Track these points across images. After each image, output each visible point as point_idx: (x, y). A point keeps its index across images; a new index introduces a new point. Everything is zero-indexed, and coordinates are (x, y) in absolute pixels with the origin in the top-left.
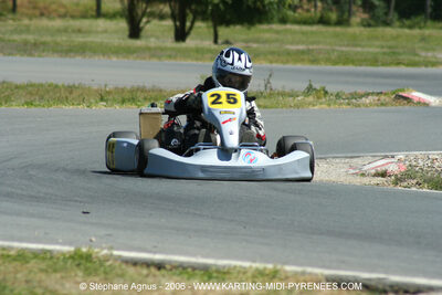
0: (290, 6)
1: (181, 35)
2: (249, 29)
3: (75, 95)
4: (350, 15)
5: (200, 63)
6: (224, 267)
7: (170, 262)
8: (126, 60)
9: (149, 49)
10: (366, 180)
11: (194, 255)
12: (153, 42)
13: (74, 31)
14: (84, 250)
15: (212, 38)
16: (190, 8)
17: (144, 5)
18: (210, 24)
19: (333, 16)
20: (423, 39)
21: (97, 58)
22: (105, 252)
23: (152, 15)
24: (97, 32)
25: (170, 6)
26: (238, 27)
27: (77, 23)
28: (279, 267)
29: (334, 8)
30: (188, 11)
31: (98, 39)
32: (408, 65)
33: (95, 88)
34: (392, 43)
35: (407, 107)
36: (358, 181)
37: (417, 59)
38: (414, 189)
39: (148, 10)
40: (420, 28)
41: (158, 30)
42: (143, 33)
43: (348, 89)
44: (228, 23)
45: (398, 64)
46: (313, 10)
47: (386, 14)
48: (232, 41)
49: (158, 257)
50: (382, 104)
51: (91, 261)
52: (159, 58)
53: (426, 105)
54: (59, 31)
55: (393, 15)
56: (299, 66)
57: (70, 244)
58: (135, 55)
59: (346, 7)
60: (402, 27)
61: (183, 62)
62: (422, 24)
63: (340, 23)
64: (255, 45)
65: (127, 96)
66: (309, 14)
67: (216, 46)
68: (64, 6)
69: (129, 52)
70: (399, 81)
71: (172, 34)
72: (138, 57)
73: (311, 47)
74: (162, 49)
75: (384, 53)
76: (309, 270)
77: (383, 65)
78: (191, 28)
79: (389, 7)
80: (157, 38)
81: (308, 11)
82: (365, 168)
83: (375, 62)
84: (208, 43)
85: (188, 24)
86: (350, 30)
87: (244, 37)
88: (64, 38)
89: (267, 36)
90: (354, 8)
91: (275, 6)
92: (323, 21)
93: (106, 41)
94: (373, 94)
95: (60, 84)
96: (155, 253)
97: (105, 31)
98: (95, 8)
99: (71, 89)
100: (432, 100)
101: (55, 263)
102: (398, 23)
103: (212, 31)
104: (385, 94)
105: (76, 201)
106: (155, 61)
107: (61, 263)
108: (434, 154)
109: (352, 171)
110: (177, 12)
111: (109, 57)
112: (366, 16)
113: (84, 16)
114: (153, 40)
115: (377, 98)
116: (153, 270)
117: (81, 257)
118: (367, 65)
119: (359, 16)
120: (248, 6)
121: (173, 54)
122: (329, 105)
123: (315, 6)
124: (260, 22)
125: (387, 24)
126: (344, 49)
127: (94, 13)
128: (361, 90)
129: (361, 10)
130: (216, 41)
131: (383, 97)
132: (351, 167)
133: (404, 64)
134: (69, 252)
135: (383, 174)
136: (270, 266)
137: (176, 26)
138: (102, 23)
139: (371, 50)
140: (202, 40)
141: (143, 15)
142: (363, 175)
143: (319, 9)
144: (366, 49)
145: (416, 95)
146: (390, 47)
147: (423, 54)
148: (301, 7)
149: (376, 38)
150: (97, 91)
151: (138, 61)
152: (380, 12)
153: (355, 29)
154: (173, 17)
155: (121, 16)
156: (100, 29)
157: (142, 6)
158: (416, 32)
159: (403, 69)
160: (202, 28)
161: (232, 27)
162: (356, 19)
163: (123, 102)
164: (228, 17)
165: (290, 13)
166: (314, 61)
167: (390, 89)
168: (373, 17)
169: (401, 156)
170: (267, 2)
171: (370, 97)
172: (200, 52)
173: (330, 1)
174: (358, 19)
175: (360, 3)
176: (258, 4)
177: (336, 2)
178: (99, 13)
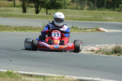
0: (67, 4)
1: (37, 12)
2: (56, 10)
3: (8, 28)
4: (84, 7)
5: (42, 20)
6: (49, 76)
7: (34, 75)
8: (22, 19)
9: (28, 16)
10: (88, 52)
11: (40, 73)
12: (29, 14)
13: (7, 11)
14: (10, 71)
15: (46, 13)
16: (40, 5)
17: (27, 4)
18: (45, 9)
19: (79, 7)
20: (104, 14)
21: (14, 18)
22: (16, 71)
24: (14, 11)
25: (34, 4)
27: (9, 8)
28: (64, 76)
29: (79, 5)
30: (39, 5)
31: (14, 13)
32: (100, 21)
33: (13, 26)
34: (95, 15)
35: (99, 32)
36: (86, 52)
37: (102, 19)
38: (101, 55)
39: (28, 5)
40: (103, 11)
41: (31, 10)
42: (27, 11)
43: (83, 27)
44: (50, 9)
45: (97, 20)
46: (74, 5)
47: (94, 7)
48: (51, 14)
49: (31, 73)
50: (92, 31)
51: (12, 74)
52: (31, 18)
53: (105, 32)
54: (3, 11)
55: (96, 7)
56: (70, 21)
57: (6, 69)
58: (25, 17)
59: (83, 5)
60: (98, 10)
61: (38, 19)
63: (81, 9)
65: (22, 28)
66: (73, 7)
67: (46, 15)
68: (5, 4)
69: (23, 16)
70: (97, 25)
71: (35, 12)
72: (25, 18)
73: (73, 16)
74: (32, 16)
75: (93, 18)
76: (72, 77)
77: (93, 21)
78: (40, 10)
79: (95, 5)
80: (31, 13)
82: (88, 49)
83: (91, 20)
84: (45, 14)
85: (39, 9)
88: (5, 13)
90: (85, 5)
91: (63, 4)
92: (76, 9)
93: (16, 13)
94: (90, 28)
95: (4, 25)
96: (30, 72)
97: (16, 11)
98: (13, 4)
99: (7, 27)
100: (106, 30)
101: (2, 75)
102: (97, 9)
103: (46, 11)
104: (93, 29)
105: (8, 58)
106: (30, 19)
107: (4, 75)
108: (107, 45)
109: (84, 50)
110: (36, 5)
111: (17, 18)
112: (88, 7)
113: (10, 7)
114: (29, 13)
116: (29, 76)
117: (9, 73)
118: (88, 21)
119: (86, 7)
120: (56, 4)
121: (35, 17)
122: (78, 32)
123: (74, 4)
124: (59, 9)
125: (94, 9)
126: (82, 16)
127: (13, 6)
128: (87, 27)
129: (87, 6)
130: (47, 14)
131: (93, 30)
133: (98, 20)
134: (6, 72)
135: (93, 51)
136: (61, 76)
137: (36, 9)
138: (15, 9)
139: (90, 16)
140: (43, 13)
141: (27, 6)
142: (87, 51)
143: (75, 5)
144: (88, 16)
145: (102, 29)
146: (95, 16)
147: (104, 18)
148: (70, 5)
149: (91, 13)
150: (14, 27)
151: (25, 19)
153: (85, 11)
154: (35, 7)
155: (21, 7)
156: (15, 10)
157: (26, 4)
158: (102, 12)
159: (98, 22)
160: (43, 10)
161: (51, 10)
163: (21, 30)
164: (50, 7)
165: (67, 6)
166: (74, 19)
167: (95, 27)
168: (90, 8)
169: (98, 46)
170: (61, 3)
171: (89, 30)
172: (42, 17)
173: (78, 3)
174: (86, 8)
175: (86, 4)
176: (59, 4)
177: (80, 3)
178: (15, 6)
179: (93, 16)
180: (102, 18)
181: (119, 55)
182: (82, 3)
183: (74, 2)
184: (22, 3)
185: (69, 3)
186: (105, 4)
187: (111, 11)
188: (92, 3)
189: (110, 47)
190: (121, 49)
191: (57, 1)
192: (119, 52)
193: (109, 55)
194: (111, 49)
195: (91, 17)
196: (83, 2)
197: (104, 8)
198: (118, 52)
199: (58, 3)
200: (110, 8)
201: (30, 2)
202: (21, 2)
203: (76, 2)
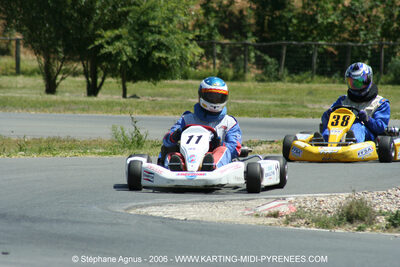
0: (191, 64)
1: (93, 90)
2: (155, 84)
4: (245, 72)
5: (110, 115)
8: (43, 113)
9: (63, 102)
10: (260, 221)
12: (67, 97)
15: (122, 93)
16: (100, 65)
17: (60, 64)
18: (120, 80)
19: (230, 72)
20: (310, 93)
21: (16, 112)
23: (67, 72)
24: (16, 88)
25: (83, 64)
26: (145, 83)
29: (231, 65)
30: (99, 69)
31: (17, 94)
32: (297, 116)
33: (15, 139)
34: (283, 96)
36: (253, 221)
37: (305, 110)
38: (303, 228)
39: (63, 68)
40: (308, 82)
41: (72, 85)
42: (58, 89)
44: (135, 79)
45: (288, 115)
46: (212, 66)
47: (278, 70)
48: (138, 95)
50: (274, 152)
52: (73, 110)
55: (284, 71)
58: (51, 109)
59: (242, 64)
60: (293, 81)
61: (95, 114)
62: (310, 79)
63: (235, 78)
64: (160, 99)
65: (44, 146)
66: (208, 71)
67: (123, 100)
69: (47, 106)
71: (85, 90)
72: (53, 111)
74: (75, 103)
75: (276, 106)
77: (274, 116)
78: (102, 84)
79: (280, 66)
80: (71, 92)
81: (207, 67)
82: (260, 209)
83: (267, 114)
84: (118, 97)
85: (99, 80)
86: (245, 85)
87: (149, 91)
89: (171, 90)
90: (249, 65)
91: (178, 63)
93: (24, 95)
94: (266, 142)
97: (24, 88)
98: (14, 66)
102: (287, 79)
103: (121, 86)
104: (277, 143)
106: (69, 114)
108: (320, 196)
109: (247, 212)
110: (89, 69)
111: (28, 111)
112: (260, 72)
113: (6, 75)
114: (67, 94)
115: (269, 146)
118: (261, 116)
119: (253, 72)
120: (154, 63)
121: (86, 108)
123: (214, 64)
124: (165, 79)
125: (278, 79)
126: (239, 102)
127: (14, 71)
128: (255, 139)
129: (255, 67)
130: (124, 96)
131: (275, 145)
132: (247, 209)
133: (294, 115)
135: (276, 215)
137: (88, 82)
138: (21, 80)
139: (264, 102)
140: (112, 94)
141: (58, 73)
142: (257, 215)
143: (218, 66)
144: (259, 102)
146: (281, 100)
147: (310, 106)
148: (201, 63)
149: (269, 92)
150: (16, 142)
151: (54, 114)
152: (272, 68)
153: (250, 84)
154: (86, 73)
155: (39, 73)
156: (19, 86)
157: (57, 65)
158: (304, 86)
159: (293, 120)
160: (111, 86)
161: (139, 82)
162: (250, 75)
163: (40, 151)
164: (135, 73)
165: (191, 69)
168: (265, 73)
169: (291, 198)
170: (170, 59)
171: (264, 145)
172: (109, 106)
173: (227, 59)
174: (253, 75)
175: (253, 60)
176: (163, 62)
177: (232, 60)
178: (18, 71)
179: (274, 100)
180: (306, 107)
181: (360, 229)
182: (238, 58)
183: (213, 57)
184: (43, 60)
185: (197, 59)
186: (315, 60)
187: (334, 82)
188: (271, 57)
189: (333, 201)
190: (367, 209)
191: (157, 54)
192: (362, 220)
193: (327, 227)
194: (334, 207)
195: (268, 103)
196: (242, 56)
197: (310, 72)
198: (357, 217)
199: (160, 58)
200: (329, 75)
201: (69, 59)
202: (38, 59)
203: (220, 57)
